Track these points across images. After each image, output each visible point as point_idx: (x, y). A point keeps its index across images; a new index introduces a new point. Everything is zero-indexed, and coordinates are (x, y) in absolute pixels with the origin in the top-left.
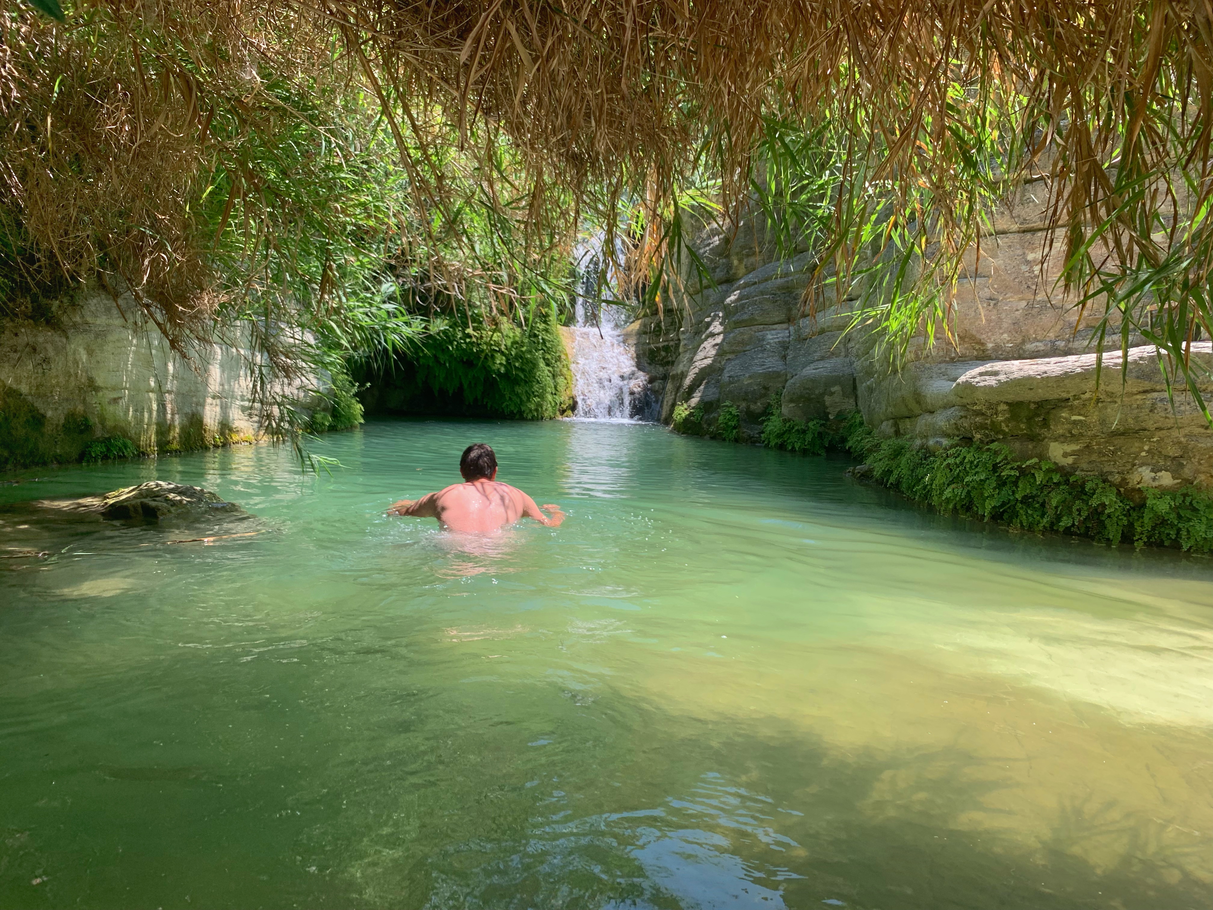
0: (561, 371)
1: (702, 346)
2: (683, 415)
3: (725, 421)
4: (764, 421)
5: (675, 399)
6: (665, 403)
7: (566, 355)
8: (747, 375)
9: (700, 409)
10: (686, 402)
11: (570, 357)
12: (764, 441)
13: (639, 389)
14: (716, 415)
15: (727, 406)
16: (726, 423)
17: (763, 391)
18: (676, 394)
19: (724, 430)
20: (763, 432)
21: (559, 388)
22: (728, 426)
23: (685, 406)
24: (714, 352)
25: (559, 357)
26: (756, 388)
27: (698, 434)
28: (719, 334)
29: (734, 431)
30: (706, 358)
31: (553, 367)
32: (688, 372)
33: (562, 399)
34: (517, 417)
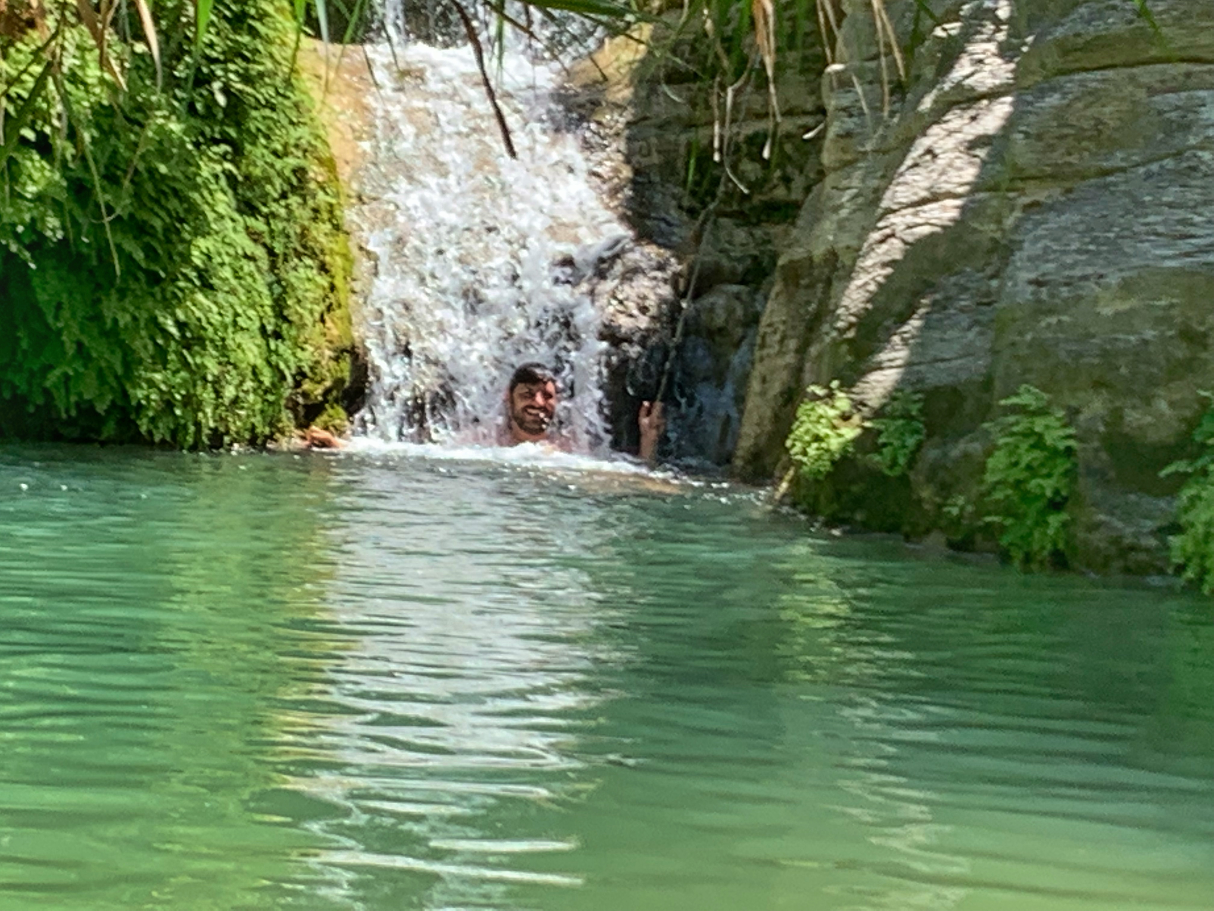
0: (303, 235)
1: (923, 143)
2: (834, 444)
3: (1017, 474)
4: (1182, 479)
5: (798, 371)
6: (755, 385)
7: (329, 164)
8: (1114, 279)
9: (907, 416)
10: (848, 384)
11: (345, 172)
12: (1180, 569)
13: (643, 322)
14: (976, 447)
15: (1021, 410)
16: (1018, 484)
17: (1181, 352)
18: (802, 351)
19: (1008, 510)
20: (1176, 529)
21: (293, 309)
22: (1026, 497)
23: (843, 402)
24: (970, 173)
25: (300, 172)
26: (1150, 334)
27: (892, 529)
28: (993, 95)
29: (1054, 520)
30: (935, 197)
31: (269, 217)
32: (856, 253)
33: (307, 356)
34: (109, 430)
